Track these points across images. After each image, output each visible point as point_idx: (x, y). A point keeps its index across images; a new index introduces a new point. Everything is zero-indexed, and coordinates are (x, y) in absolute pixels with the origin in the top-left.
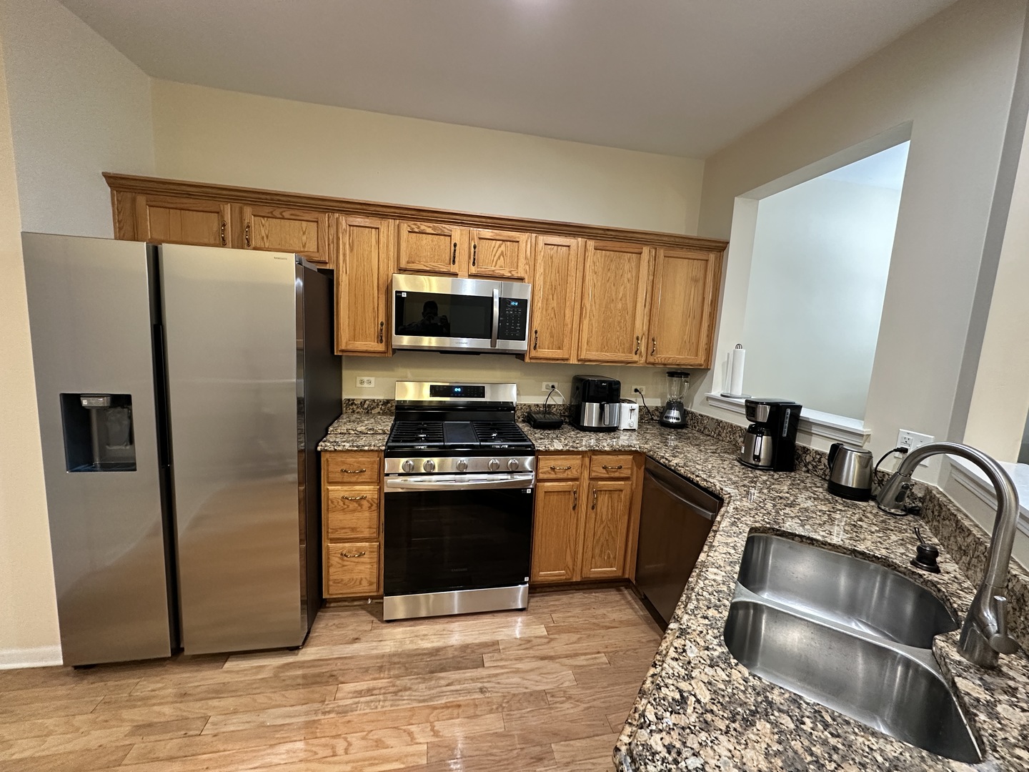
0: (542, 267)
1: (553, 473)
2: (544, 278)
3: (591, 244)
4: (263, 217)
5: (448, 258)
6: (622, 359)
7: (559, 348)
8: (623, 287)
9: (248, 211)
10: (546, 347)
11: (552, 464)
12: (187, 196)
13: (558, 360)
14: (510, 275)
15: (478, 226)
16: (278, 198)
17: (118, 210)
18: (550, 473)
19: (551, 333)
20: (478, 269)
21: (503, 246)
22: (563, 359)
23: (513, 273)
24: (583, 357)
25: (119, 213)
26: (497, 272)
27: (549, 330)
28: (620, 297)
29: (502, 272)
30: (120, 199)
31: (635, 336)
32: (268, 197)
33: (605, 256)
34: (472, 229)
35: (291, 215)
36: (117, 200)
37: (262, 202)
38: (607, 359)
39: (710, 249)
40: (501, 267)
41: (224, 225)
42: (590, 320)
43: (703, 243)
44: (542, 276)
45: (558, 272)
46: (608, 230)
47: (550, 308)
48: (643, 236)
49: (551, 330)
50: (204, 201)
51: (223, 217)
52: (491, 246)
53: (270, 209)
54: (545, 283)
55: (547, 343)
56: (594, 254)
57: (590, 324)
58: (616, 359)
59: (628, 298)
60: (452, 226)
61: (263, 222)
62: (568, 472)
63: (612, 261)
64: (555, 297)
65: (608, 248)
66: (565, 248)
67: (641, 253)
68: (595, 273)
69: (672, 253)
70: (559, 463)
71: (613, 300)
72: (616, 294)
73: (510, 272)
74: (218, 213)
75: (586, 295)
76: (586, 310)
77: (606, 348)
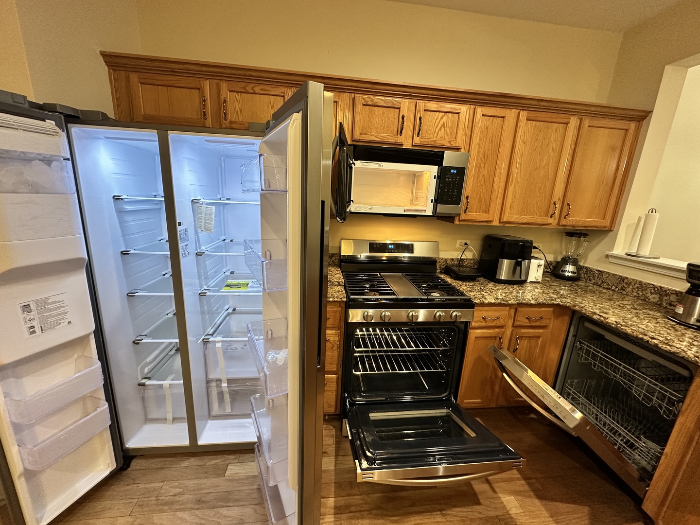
0: (478, 137)
1: (484, 322)
2: (479, 148)
3: (524, 115)
4: (237, 92)
5: (396, 130)
6: (539, 221)
7: (485, 212)
8: (546, 156)
9: (224, 86)
10: (475, 211)
11: (484, 314)
12: (172, 73)
13: (483, 222)
14: (449, 145)
15: (424, 98)
16: (250, 73)
17: (115, 88)
18: (481, 322)
19: (480, 198)
20: (422, 140)
21: (445, 118)
22: (487, 222)
23: (452, 143)
24: (505, 220)
25: (116, 90)
26: (438, 142)
27: (478, 196)
28: (543, 165)
29: (442, 142)
30: (116, 77)
31: (552, 201)
32: (242, 72)
33: (535, 126)
34: (418, 101)
35: (262, 90)
36: (114, 78)
37: (236, 78)
38: (526, 221)
39: (631, 119)
40: (441, 138)
41: (204, 101)
42: (515, 186)
43: (627, 112)
44: (477, 146)
45: (492, 142)
46: (542, 100)
47: (481, 176)
48: (574, 107)
49: (480, 195)
50: (186, 78)
51: (203, 93)
52: (434, 117)
53: (243, 85)
54: (479, 151)
55: (475, 207)
56: (526, 124)
57: (515, 191)
58: (533, 221)
59: (550, 166)
60: (401, 100)
61: (237, 97)
62: (497, 321)
63: (540, 131)
64: (486, 166)
65: (539, 119)
66: (500, 118)
67: (567, 124)
68: (524, 143)
69: (596, 123)
70: (490, 313)
71: (536, 168)
72: (540, 163)
73: (450, 142)
74: (199, 89)
75: (514, 163)
76: (512, 178)
77: (526, 212)
